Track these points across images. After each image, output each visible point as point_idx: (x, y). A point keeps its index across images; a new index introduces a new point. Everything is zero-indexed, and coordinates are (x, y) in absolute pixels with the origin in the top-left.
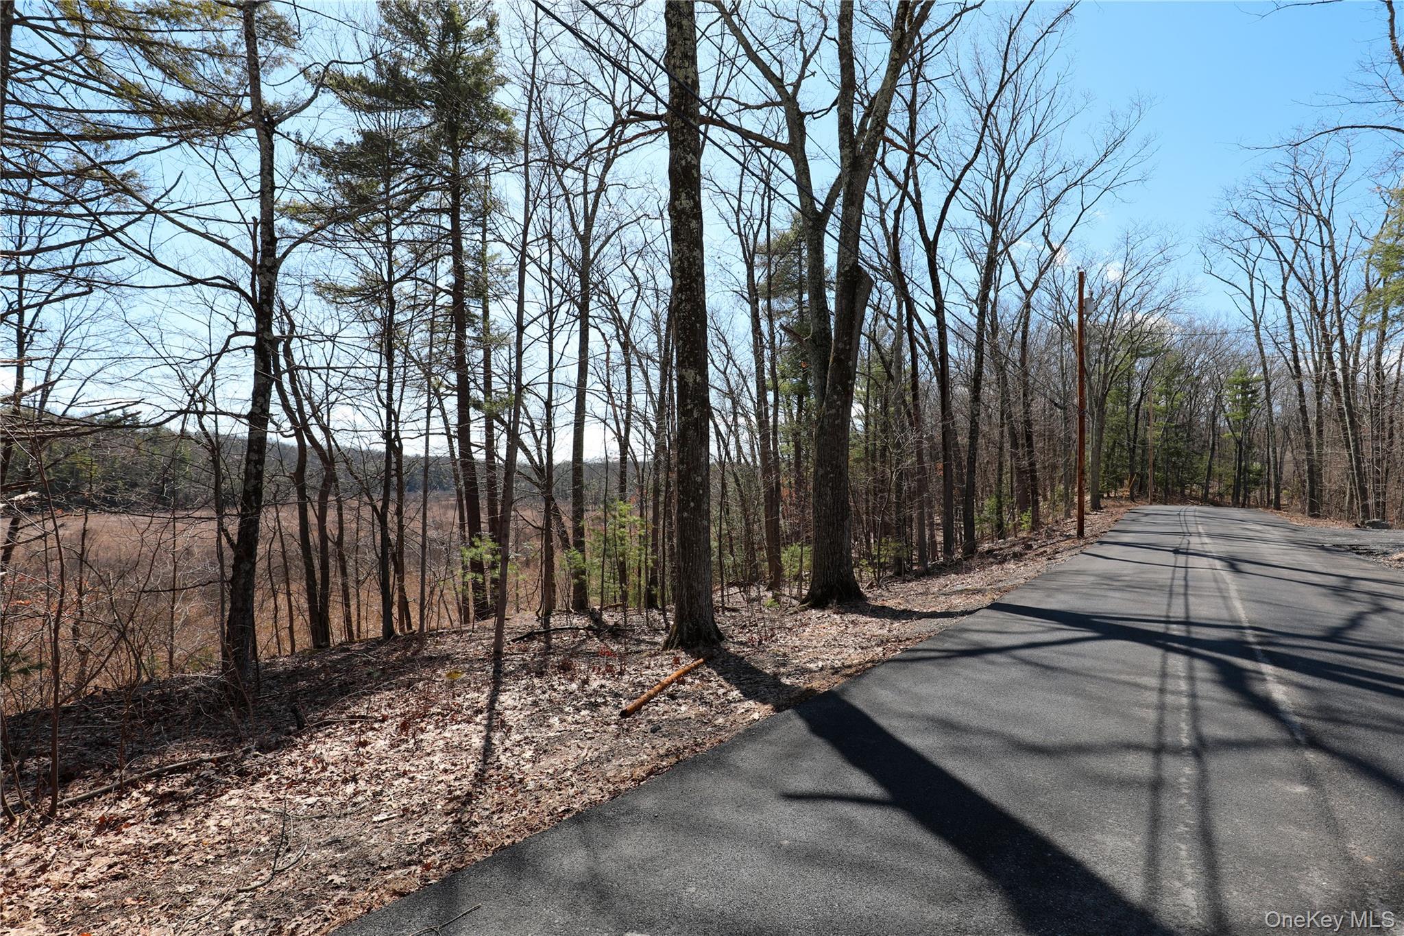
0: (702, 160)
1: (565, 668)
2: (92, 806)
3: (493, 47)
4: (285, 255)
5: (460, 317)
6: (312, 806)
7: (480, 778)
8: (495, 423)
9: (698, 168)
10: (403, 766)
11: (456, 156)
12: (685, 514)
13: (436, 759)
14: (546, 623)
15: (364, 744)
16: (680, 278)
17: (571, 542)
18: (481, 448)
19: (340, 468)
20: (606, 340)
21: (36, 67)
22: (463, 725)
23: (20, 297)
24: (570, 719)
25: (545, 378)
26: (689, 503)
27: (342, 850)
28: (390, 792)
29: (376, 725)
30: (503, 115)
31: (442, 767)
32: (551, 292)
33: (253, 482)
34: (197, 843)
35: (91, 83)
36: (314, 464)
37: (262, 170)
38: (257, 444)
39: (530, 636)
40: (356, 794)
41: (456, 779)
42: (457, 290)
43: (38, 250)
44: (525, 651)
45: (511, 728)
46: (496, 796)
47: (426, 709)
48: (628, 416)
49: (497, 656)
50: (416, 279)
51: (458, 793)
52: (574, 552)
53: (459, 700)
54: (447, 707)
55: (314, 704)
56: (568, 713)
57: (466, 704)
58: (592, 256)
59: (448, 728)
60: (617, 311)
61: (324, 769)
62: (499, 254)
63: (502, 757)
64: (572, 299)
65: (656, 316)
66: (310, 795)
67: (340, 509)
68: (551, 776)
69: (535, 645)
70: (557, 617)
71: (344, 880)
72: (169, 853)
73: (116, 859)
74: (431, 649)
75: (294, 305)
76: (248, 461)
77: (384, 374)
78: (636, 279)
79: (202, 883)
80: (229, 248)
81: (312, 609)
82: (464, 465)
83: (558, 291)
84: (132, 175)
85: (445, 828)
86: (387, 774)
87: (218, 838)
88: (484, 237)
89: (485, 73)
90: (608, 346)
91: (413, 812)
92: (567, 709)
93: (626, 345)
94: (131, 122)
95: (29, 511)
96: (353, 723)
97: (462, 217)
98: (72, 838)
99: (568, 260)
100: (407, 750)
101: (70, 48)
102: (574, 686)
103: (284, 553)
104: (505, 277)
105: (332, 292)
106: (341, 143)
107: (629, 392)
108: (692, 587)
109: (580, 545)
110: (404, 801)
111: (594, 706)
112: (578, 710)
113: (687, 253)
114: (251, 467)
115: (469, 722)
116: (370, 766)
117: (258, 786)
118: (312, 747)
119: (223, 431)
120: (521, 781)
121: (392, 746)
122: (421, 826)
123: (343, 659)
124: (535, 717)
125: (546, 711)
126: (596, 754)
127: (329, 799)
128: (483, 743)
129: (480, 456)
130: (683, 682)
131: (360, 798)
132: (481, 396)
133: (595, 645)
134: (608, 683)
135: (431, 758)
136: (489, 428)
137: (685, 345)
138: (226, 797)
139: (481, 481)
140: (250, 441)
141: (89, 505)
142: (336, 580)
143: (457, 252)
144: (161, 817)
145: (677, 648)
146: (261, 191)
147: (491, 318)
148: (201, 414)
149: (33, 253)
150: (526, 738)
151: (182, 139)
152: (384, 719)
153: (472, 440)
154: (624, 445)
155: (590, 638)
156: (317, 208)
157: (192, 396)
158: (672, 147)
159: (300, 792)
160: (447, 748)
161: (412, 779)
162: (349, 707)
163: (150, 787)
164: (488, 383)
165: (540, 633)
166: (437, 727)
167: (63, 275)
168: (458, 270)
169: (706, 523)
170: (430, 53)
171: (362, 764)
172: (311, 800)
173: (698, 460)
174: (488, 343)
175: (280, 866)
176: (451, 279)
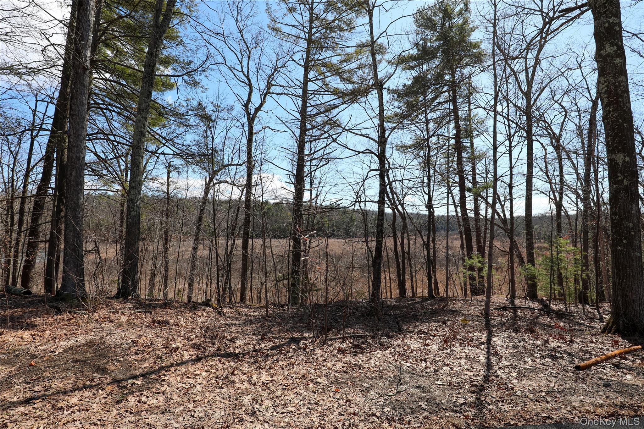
0: (622, 19)
1: (531, 331)
2: (336, 342)
3: (468, 15)
4: (389, 136)
5: (459, 148)
6: (409, 367)
7: (486, 378)
8: (479, 198)
9: (619, 24)
10: (447, 361)
11: (453, 73)
12: (619, 248)
13: (463, 362)
14: (512, 302)
15: (428, 345)
16: (608, 98)
17: (525, 260)
18: (472, 210)
19: (408, 221)
20: (544, 147)
21: (313, 94)
22: (474, 349)
23: (311, 168)
24: (538, 361)
25: (509, 173)
26: (622, 240)
27: (423, 392)
28: (442, 372)
29: (431, 338)
30: (475, 45)
31: (466, 367)
32: (509, 126)
33: (380, 228)
34: (369, 368)
35: (326, 93)
36: (399, 219)
37: (379, 104)
38: (381, 212)
39: (505, 308)
40: (427, 368)
41: (474, 375)
42: (458, 137)
43: (315, 152)
44: (502, 316)
45: (501, 357)
46: (498, 392)
47: (455, 335)
48: (561, 188)
49: (486, 315)
50: (438, 135)
51: (476, 383)
52: (528, 265)
53: (471, 335)
54: (464, 337)
55: (405, 322)
56: (537, 357)
57: (475, 338)
58: (532, 103)
59: (467, 348)
60: (551, 129)
61: (412, 352)
62: (477, 114)
63: (498, 371)
64: (522, 129)
65: (579, 127)
66: (407, 362)
67: (408, 239)
68: (532, 392)
69: (507, 313)
70: (518, 300)
71: (426, 407)
72: (360, 369)
73: (344, 365)
74: (451, 306)
75: (389, 155)
76: (378, 220)
77: (426, 180)
78: (564, 108)
79: (372, 385)
80: (369, 138)
81: (399, 280)
82: (463, 220)
83: (514, 125)
84: (337, 120)
85: (471, 400)
86: (439, 363)
87: (375, 369)
88: (469, 108)
89: (464, 29)
90: (546, 150)
91: (454, 386)
92: (536, 355)
93: (558, 148)
94: (337, 102)
95: (314, 237)
96: (421, 334)
97: (458, 101)
98: (331, 352)
99: (517, 108)
100: (447, 353)
101: (320, 83)
102: (539, 342)
103: (387, 256)
104: (481, 124)
105: (403, 148)
106: (404, 86)
107: (561, 175)
108: (626, 296)
109: (532, 262)
110: (449, 378)
111: (554, 358)
112: (543, 357)
113: (613, 80)
114: (379, 222)
115: (477, 348)
116: (431, 356)
117: (387, 352)
118: (406, 341)
119: (368, 208)
120: (512, 389)
121: (440, 350)
122: (459, 394)
123: (413, 303)
124: (516, 354)
125: (522, 353)
126: (561, 388)
127: (416, 367)
128: (486, 361)
129: (471, 214)
130: (626, 359)
131: (428, 370)
132: (470, 185)
133: (546, 320)
134: (563, 346)
135: (459, 361)
136: (476, 201)
137: (614, 139)
138: (376, 353)
139: (472, 226)
140: (379, 211)
141: (327, 236)
142: (408, 269)
143: (457, 119)
144: (356, 354)
145: (614, 333)
146: (379, 113)
147: (475, 146)
148: (360, 202)
149: (313, 153)
150: (511, 365)
151: (352, 102)
152: (434, 336)
153: (467, 207)
154: (559, 205)
155: (542, 315)
156: (397, 115)
157: (357, 196)
158: (596, 18)
159: (403, 359)
160: (467, 358)
161: (452, 368)
162: (418, 326)
163: (352, 341)
164: (474, 178)
165: (510, 308)
166: (461, 346)
167: (321, 158)
168: (457, 127)
169: (638, 254)
170: (438, 32)
171: (428, 354)
172: (408, 364)
173: (629, 212)
174: (473, 159)
175: (399, 390)
176: (454, 132)
